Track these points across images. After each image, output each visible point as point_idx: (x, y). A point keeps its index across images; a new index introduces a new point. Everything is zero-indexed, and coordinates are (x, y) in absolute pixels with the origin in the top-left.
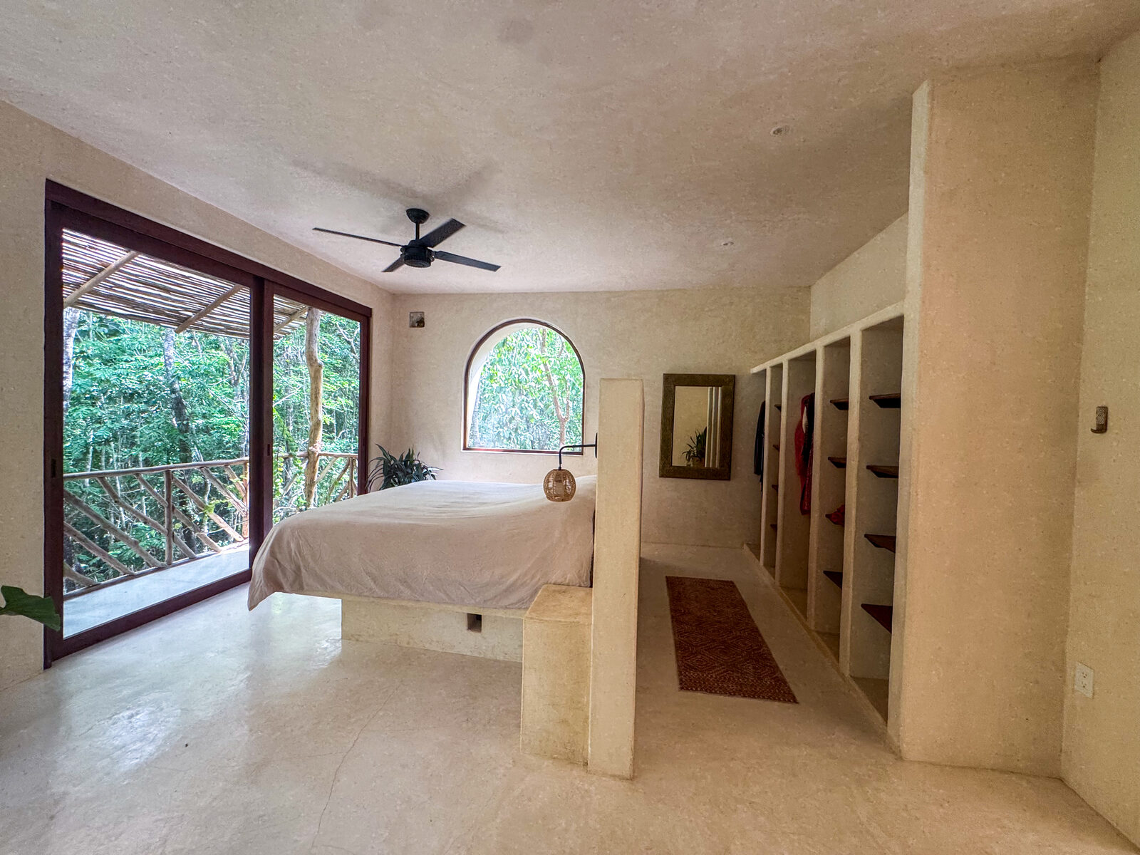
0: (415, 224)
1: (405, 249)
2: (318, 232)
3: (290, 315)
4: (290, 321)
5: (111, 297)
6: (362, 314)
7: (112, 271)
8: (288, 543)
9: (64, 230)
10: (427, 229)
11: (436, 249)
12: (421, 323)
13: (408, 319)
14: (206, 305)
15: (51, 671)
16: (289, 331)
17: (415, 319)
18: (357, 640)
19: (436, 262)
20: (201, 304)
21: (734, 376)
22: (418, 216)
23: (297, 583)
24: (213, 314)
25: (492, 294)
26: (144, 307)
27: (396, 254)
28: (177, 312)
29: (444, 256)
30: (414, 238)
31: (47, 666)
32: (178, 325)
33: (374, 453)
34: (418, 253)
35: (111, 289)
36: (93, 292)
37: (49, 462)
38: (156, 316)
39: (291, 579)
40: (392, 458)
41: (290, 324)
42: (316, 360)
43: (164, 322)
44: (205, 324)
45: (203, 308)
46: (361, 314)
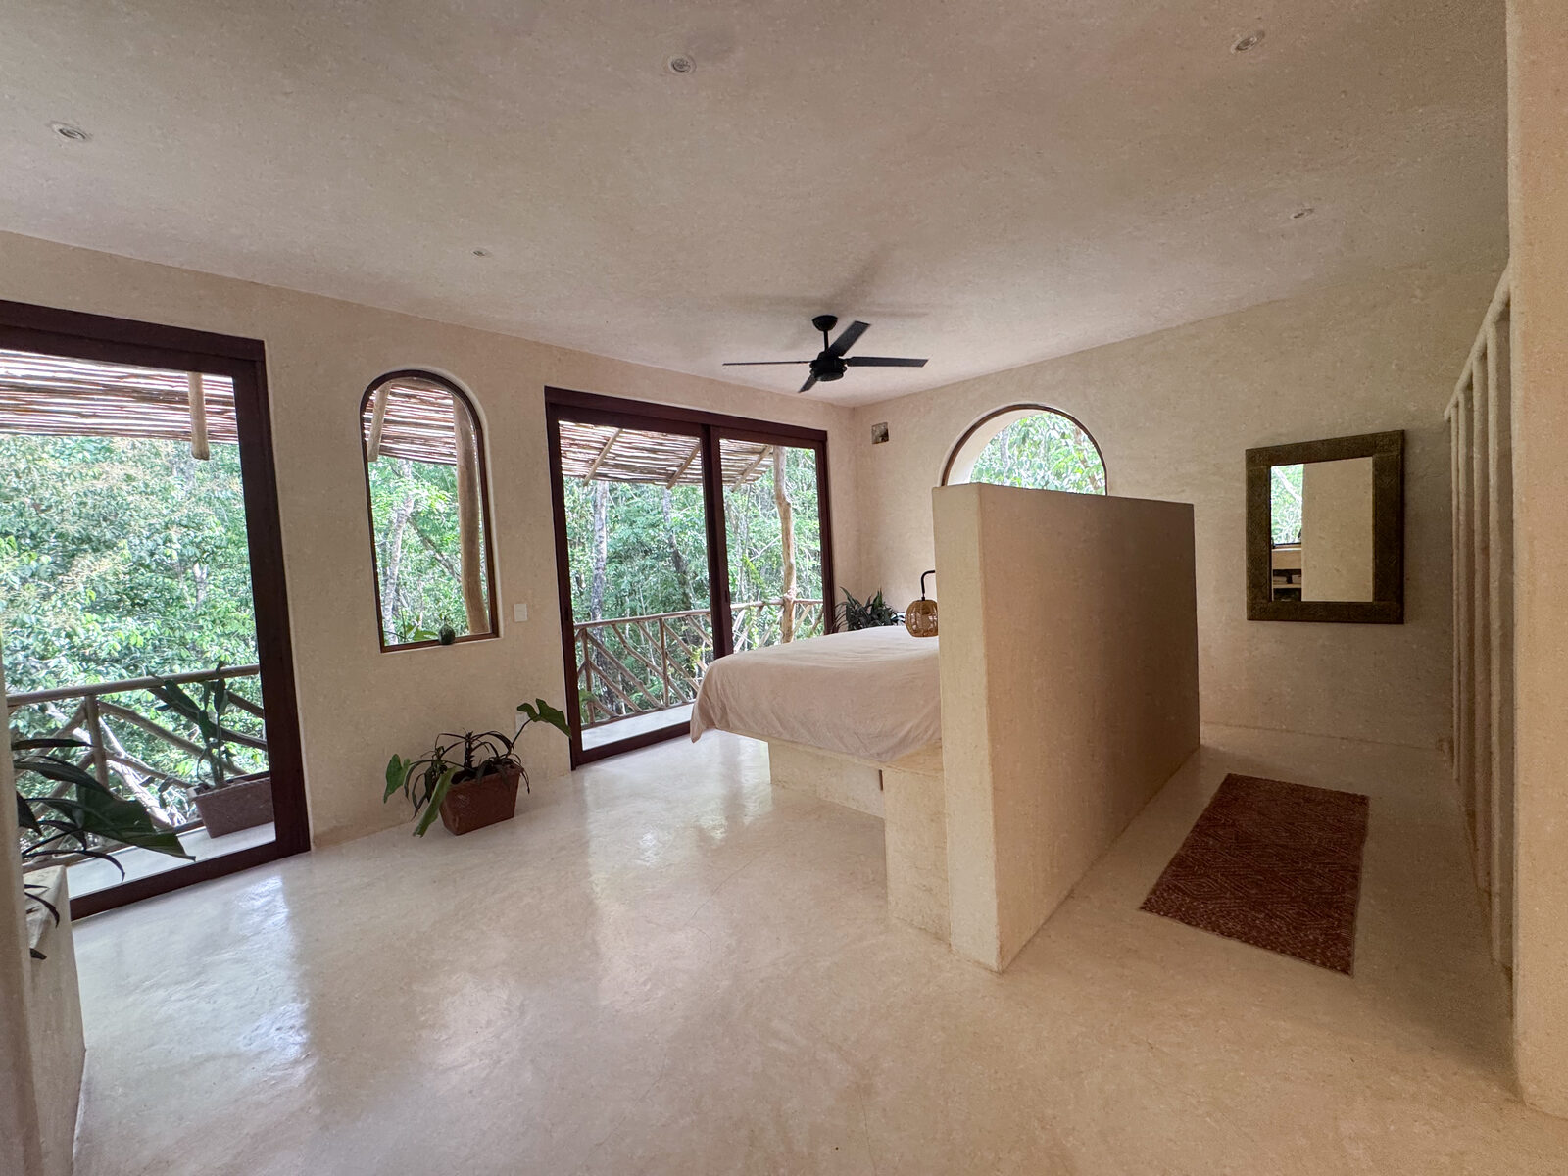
0: (822, 333)
1: (814, 364)
2: (728, 366)
3: (760, 453)
4: (761, 459)
5: (617, 466)
6: (816, 440)
7: (612, 444)
8: (716, 683)
9: (560, 422)
10: (834, 336)
11: (848, 355)
12: (885, 437)
13: (871, 436)
14: (685, 458)
15: (575, 772)
16: (764, 469)
17: (878, 433)
18: (783, 787)
19: (851, 371)
20: (681, 458)
21: (1403, 433)
22: (825, 323)
23: (724, 721)
24: (693, 465)
25: (964, 382)
26: (642, 470)
27: (806, 372)
28: (664, 469)
29: (858, 361)
30: (823, 349)
31: (573, 769)
32: (668, 481)
33: (840, 597)
34: (829, 366)
35: (614, 459)
36: (605, 465)
37: (564, 612)
38: (650, 475)
39: (719, 717)
40: (856, 602)
41: (762, 462)
42: (784, 498)
43: (657, 480)
44: (689, 476)
45: (683, 461)
46: (813, 440)
